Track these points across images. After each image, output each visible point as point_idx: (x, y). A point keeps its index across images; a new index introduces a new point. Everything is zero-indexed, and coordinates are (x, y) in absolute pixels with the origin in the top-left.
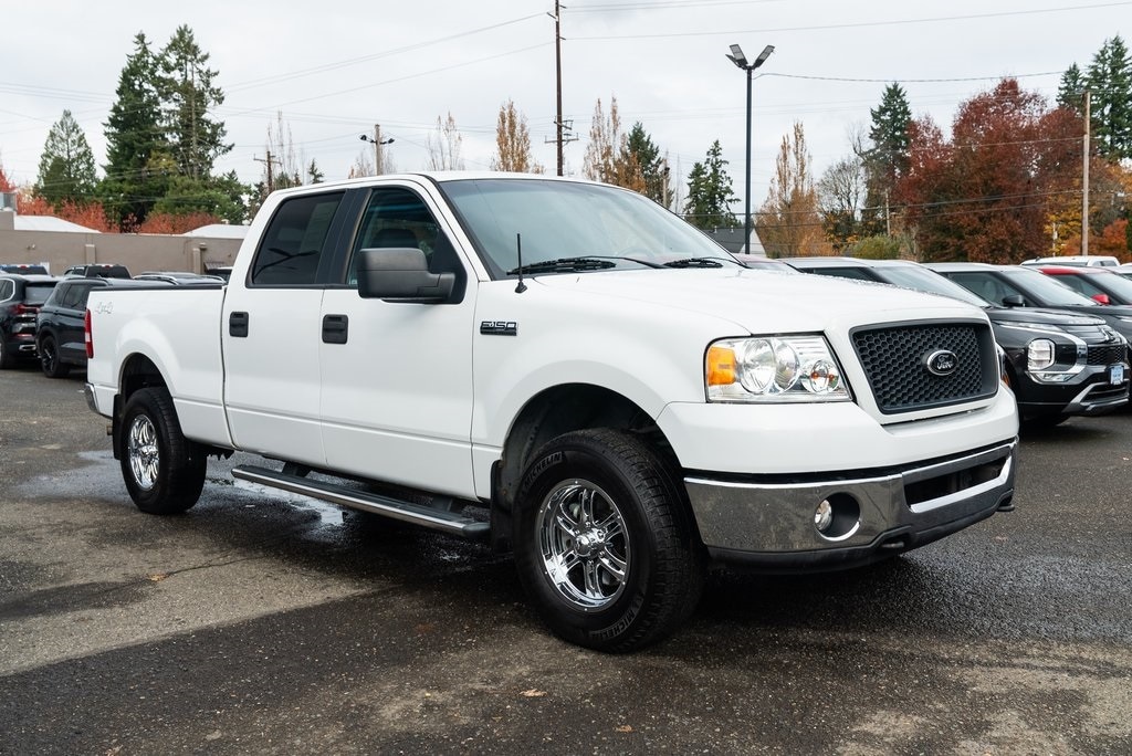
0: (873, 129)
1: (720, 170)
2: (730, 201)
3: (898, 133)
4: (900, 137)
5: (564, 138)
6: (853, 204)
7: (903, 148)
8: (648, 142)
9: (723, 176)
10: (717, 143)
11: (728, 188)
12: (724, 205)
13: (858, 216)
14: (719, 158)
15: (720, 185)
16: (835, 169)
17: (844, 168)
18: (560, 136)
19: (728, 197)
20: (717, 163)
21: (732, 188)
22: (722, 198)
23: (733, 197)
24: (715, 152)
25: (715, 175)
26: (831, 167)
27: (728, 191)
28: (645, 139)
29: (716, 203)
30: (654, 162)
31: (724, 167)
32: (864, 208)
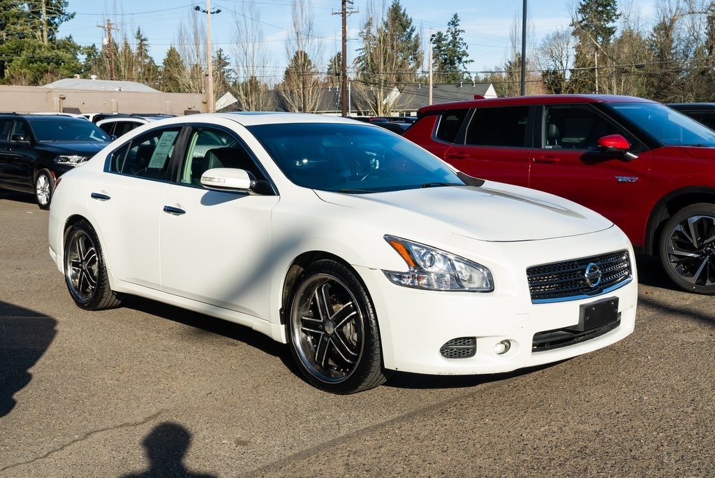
0: (581, 5)
1: (458, 37)
2: (466, 62)
3: (600, 9)
4: (602, 12)
5: (347, 10)
6: (564, 65)
7: (605, 20)
8: (404, 14)
9: (461, 42)
10: (456, 16)
11: (464, 52)
12: (461, 65)
13: (568, 75)
14: (458, 28)
15: (458, 49)
16: (551, 37)
17: (558, 37)
18: (344, 9)
19: (464, 59)
20: (456, 32)
21: (467, 51)
22: (460, 59)
23: (468, 59)
24: (454, 23)
25: (454, 43)
26: (548, 36)
27: (465, 54)
28: (402, 12)
29: (454, 64)
30: (408, 30)
31: (461, 35)
32: (573, 68)
